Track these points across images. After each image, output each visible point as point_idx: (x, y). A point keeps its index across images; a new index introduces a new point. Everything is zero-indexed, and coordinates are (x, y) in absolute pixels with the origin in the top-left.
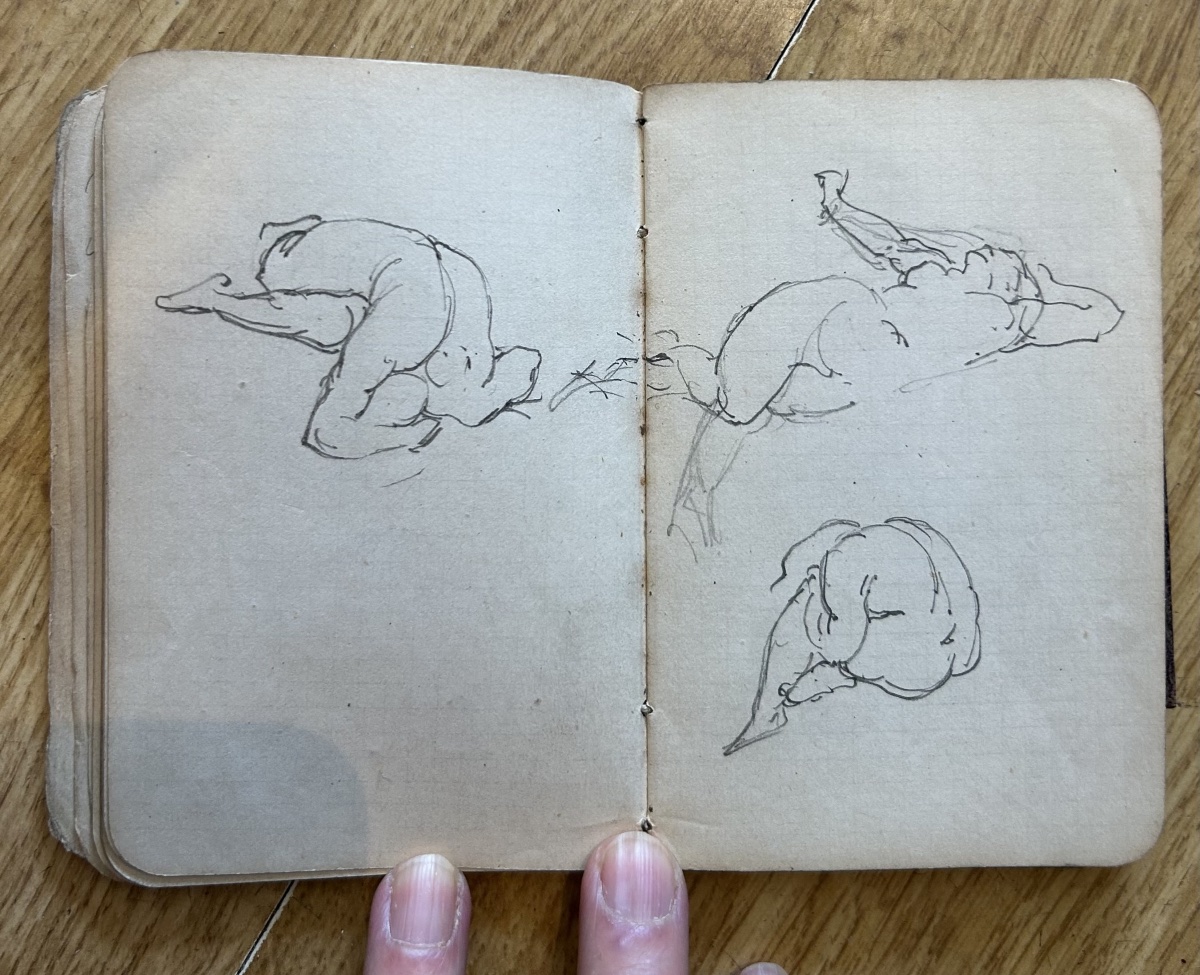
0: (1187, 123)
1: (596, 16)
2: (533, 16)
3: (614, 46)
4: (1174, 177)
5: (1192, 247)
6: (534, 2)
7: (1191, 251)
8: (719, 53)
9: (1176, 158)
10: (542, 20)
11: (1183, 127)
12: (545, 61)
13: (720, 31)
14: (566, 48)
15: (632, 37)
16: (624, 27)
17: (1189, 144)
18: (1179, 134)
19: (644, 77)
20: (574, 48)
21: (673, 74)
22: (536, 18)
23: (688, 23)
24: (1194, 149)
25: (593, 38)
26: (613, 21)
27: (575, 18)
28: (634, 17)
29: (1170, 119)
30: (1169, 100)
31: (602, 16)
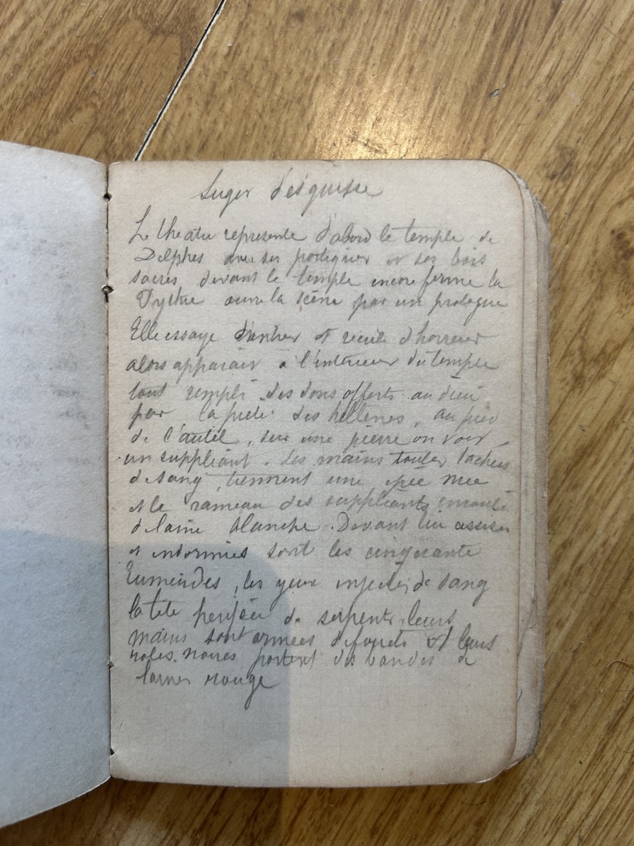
0: (534, 78)
1: (56, 8)
2: (6, 12)
3: (70, 32)
4: (523, 122)
5: (540, 176)
6: (6, 2)
7: (540, 179)
8: (155, 33)
9: (525, 105)
10: (12, 16)
11: (530, 82)
12: (16, 46)
13: (155, 16)
14: (32, 34)
15: (84, 23)
16: (76, 17)
17: (535, 95)
18: (527, 87)
19: (96, 55)
20: (38, 35)
21: (118, 51)
22: (8, 14)
23: (129, 10)
24: (539, 98)
25: (53, 27)
26: (69, 12)
27: (39, 11)
28: (86, 9)
29: (519, 76)
30: (519, 60)
31: (61, 8)
